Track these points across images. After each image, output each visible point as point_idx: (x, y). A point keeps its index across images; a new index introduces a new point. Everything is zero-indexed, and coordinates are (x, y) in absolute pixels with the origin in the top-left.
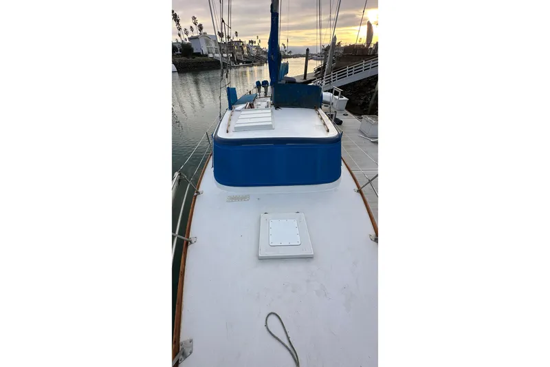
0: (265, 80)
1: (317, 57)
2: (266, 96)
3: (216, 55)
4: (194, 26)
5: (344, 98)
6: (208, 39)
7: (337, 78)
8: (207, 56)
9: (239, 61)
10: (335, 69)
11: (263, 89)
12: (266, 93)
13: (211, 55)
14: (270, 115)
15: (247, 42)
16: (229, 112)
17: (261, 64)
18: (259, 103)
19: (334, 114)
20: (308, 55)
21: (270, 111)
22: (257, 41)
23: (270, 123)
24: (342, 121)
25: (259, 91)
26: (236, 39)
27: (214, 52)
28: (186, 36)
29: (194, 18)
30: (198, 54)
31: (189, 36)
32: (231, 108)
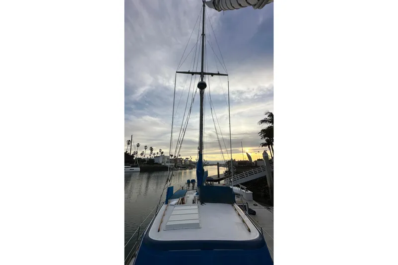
0: (193, 179)
1: (224, 166)
2: (193, 189)
3: (167, 164)
4: (159, 152)
5: (249, 192)
6: (164, 157)
7: (239, 178)
8: (161, 164)
9: (178, 167)
10: (237, 173)
11: (191, 185)
12: (193, 187)
13: (163, 164)
14: (197, 211)
15: (185, 159)
16: (164, 206)
17: (191, 169)
18: (188, 196)
19: (246, 204)
20: (219, 165)
21: (196, 207)
22: (190, 158)
23: (197, 222)
24: (255, 212)
25: (189, 186)
26: (179, 157)
27: (166, 162)
28: (153, 156)
29: (160, 150)
30: (157, 163)
31: (155, 156)
32: (167, 202)
